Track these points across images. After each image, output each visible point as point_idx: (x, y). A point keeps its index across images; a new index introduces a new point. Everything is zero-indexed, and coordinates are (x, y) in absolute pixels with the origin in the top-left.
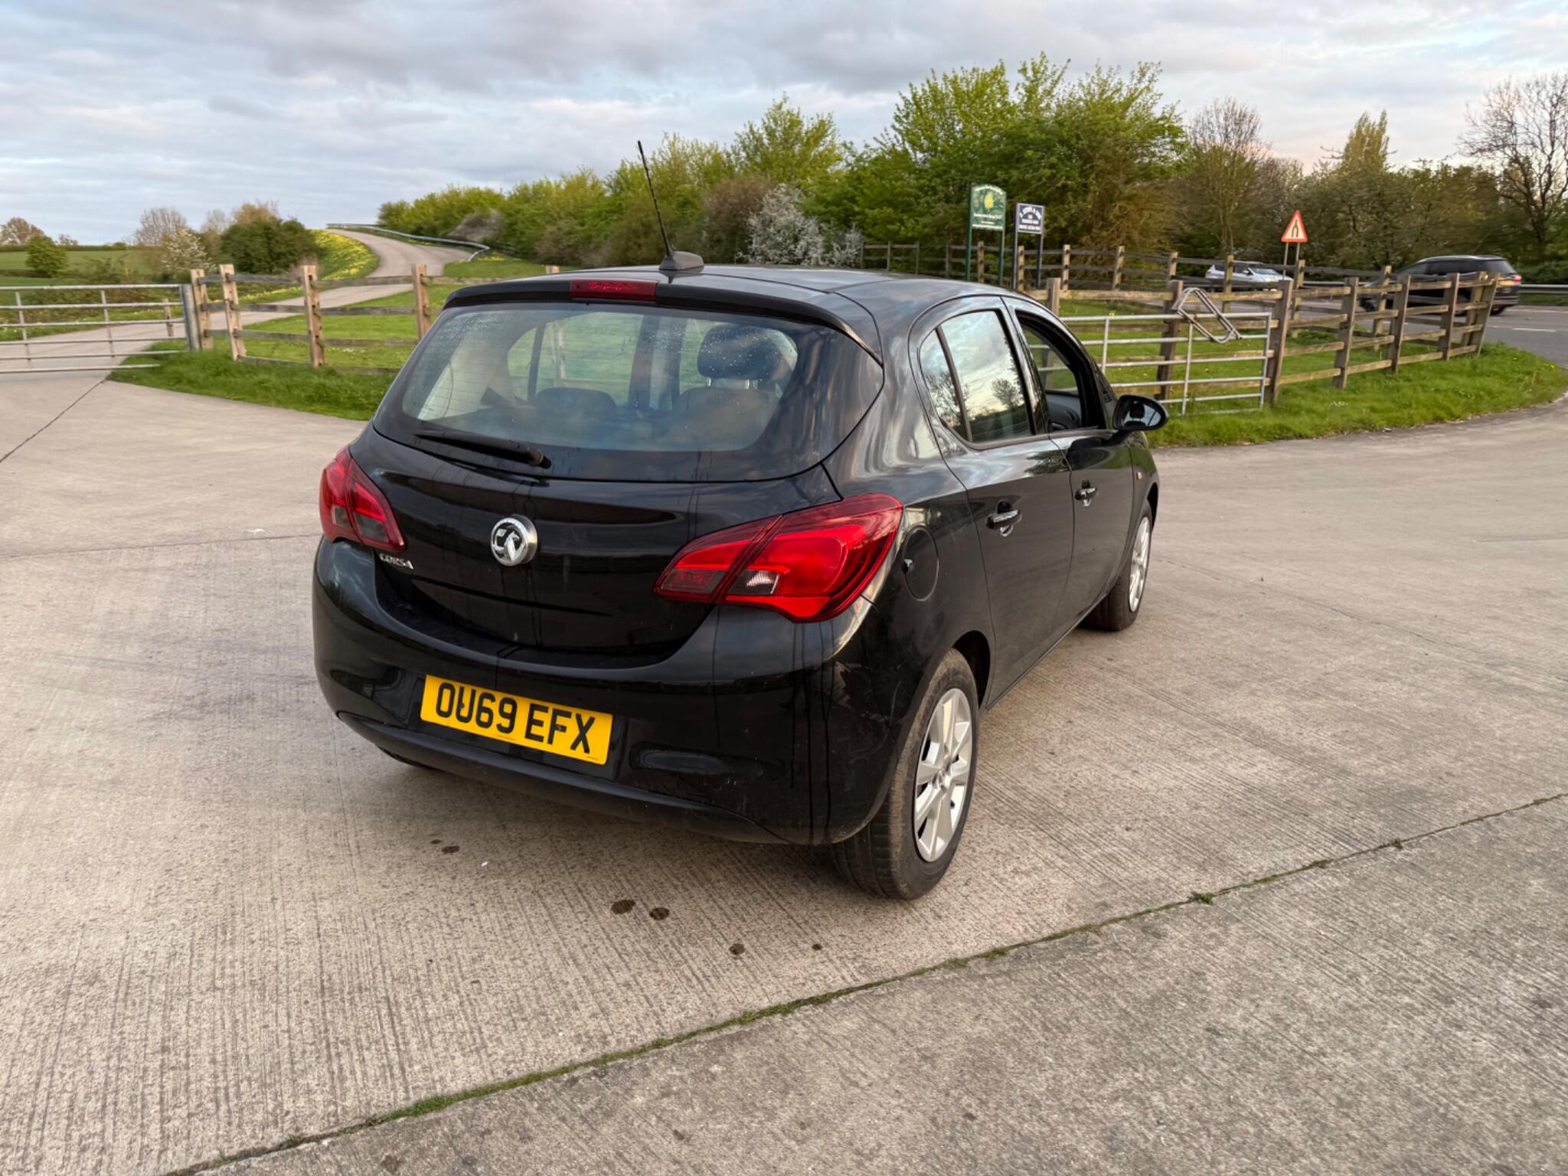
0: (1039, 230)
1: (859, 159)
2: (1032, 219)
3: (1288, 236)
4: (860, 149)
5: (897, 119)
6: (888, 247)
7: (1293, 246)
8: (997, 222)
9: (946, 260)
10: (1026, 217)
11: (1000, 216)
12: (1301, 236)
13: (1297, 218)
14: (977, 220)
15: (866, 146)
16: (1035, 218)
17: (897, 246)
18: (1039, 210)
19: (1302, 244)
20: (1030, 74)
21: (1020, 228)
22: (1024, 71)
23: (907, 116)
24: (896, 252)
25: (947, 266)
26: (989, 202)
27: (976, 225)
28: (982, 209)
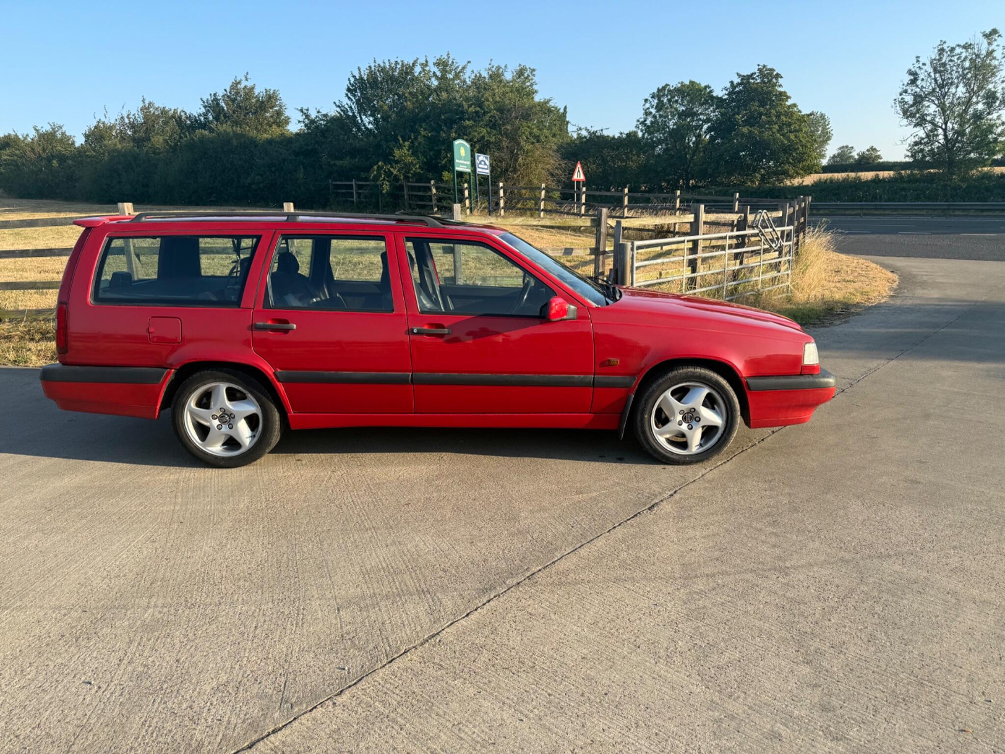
0: (487, 172)
1: (312, 122)
2: (483, 165)
3: (576, 177)
4: (313, 115)
6: (353, 183)
7: (578, 182)
8: (467, 166)
9: (405, 192)
10: (480, 163)
11: (469, 163)
12: (582, 177)
13: (579, 166)
14: (458, 164)
16: (485, 164)
17: (360, 183)
18: (486, 158)
19: (583, 182)
20: (441, 67)
21: (478, 170)
22: (437, 64)
24: (360, 187)
25: (406, 197)
26: (463, 152)
27: (458, 169)
28: (460, 159)
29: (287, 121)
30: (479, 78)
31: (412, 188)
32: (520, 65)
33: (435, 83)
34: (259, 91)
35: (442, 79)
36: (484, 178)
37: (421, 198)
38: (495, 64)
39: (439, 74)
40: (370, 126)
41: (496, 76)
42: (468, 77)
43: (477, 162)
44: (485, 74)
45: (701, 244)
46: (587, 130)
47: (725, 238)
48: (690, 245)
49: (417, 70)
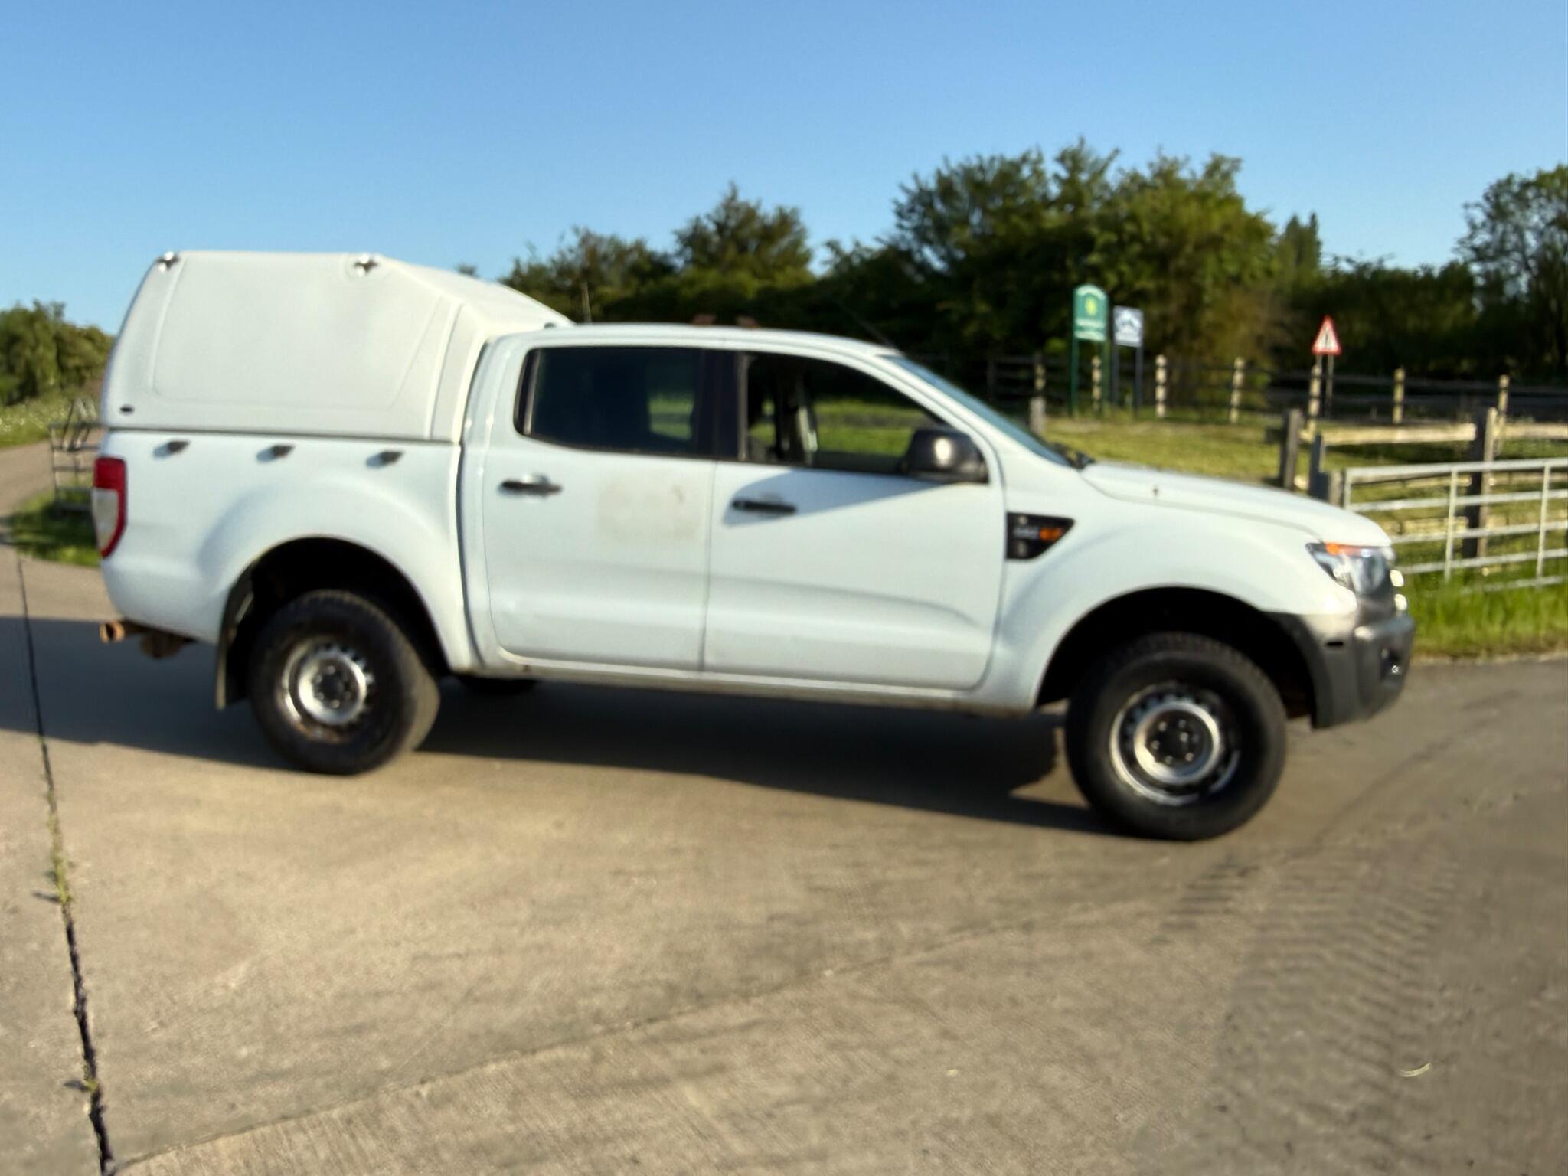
0: (1136, 340)
1: (847, 259)
2: (1130, 327)
3: (1318, 346)
4: (847, 247)
5: (900, 214)
7: (1325, 357)
8: (1098, 330)
9: (990, 373)
10: (1124, 324)
11: (1101, 324)
12: (1332, 346)
13: (1326, 326)
14: (1082, 329)
15: (857, 244)
16: (1133, 327)
18: (1136, 317)
19: (1335, 355)
20: (1069, 163)
21: (1119, 338)
22: (1061, 159)
23: (912, 210)
25: (990, 381)
26: (1091, 307)
27: (1081, 335)
28: (1086, 316)
29: (806, 258)
30: (1135, 177)
31: (1001, 366)
32: (1213, 155)
33: (1054, 190)
34: (768, 210)
35: (1069, 183)
36: (1129, 352)
37: (1015, 383)
38: (1169, 154)
39: (1064, 174)
40: (938, 264)
41: (1166, 175)
42: (1113, 177)
43: (1118, 322)
44: (1146, 173)
45: (1491, 481)
46: (1349, 261)
47: (1540, 471)
48: (1467, 481)
49: (1026, 172)
